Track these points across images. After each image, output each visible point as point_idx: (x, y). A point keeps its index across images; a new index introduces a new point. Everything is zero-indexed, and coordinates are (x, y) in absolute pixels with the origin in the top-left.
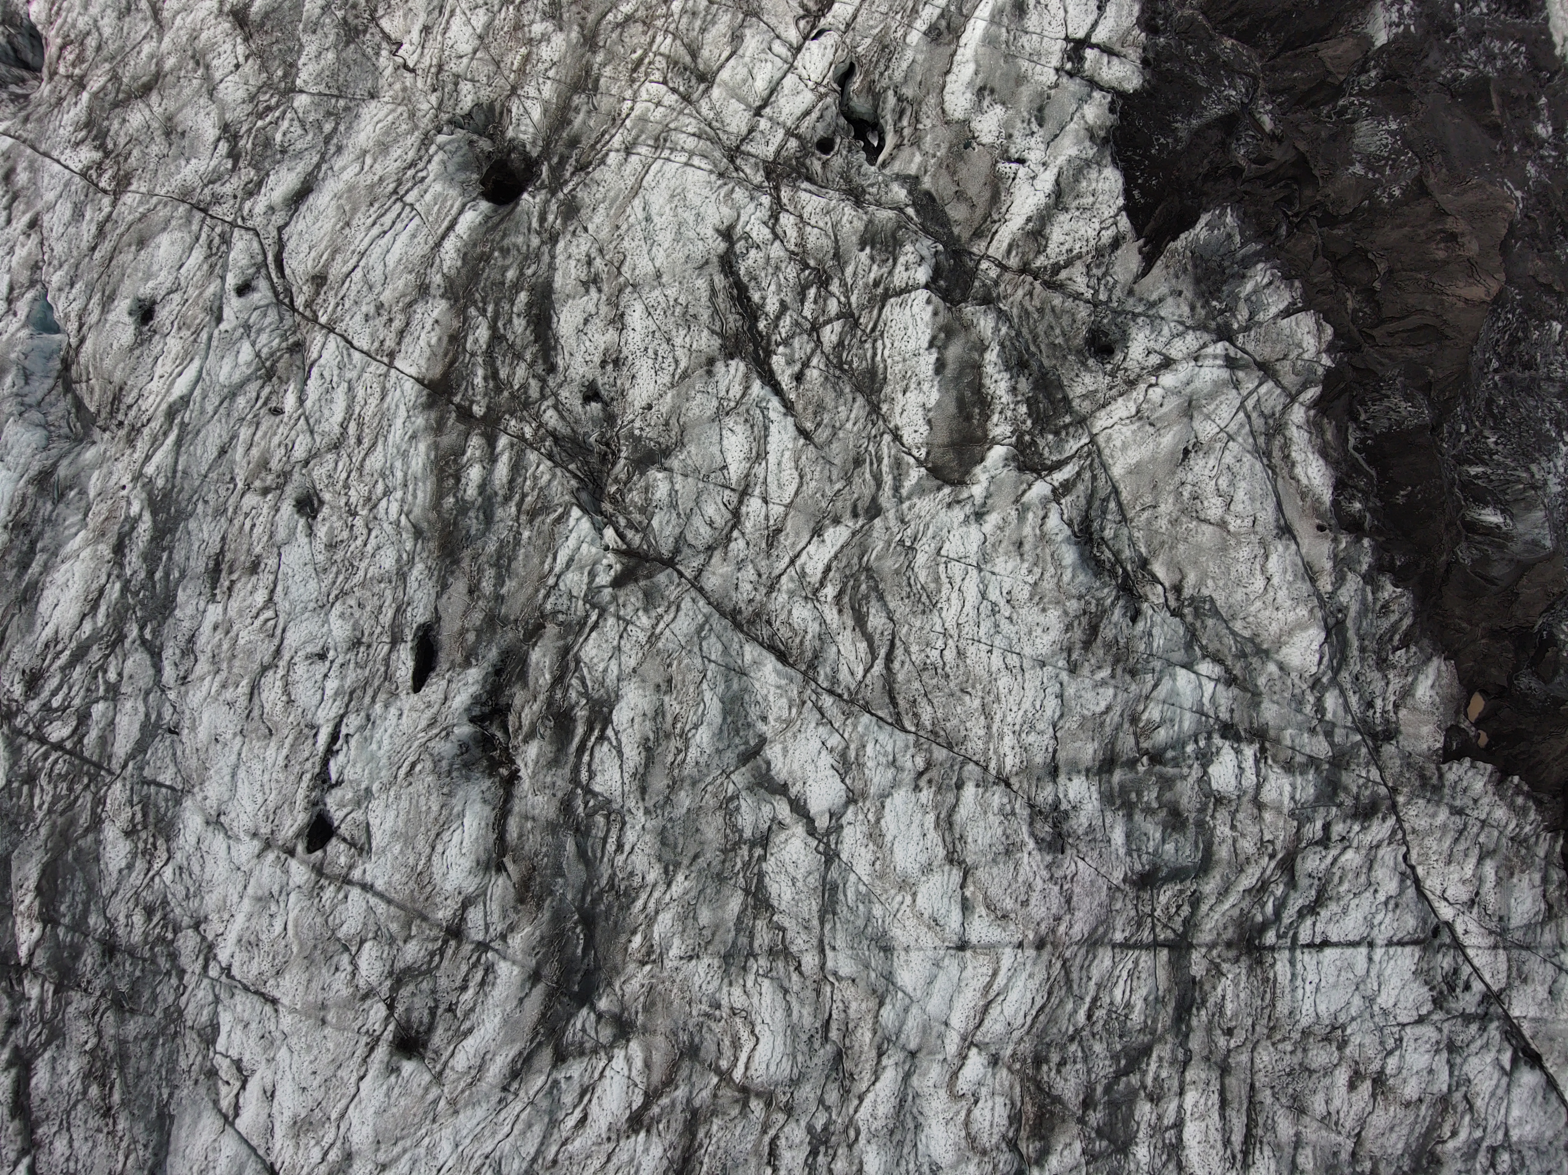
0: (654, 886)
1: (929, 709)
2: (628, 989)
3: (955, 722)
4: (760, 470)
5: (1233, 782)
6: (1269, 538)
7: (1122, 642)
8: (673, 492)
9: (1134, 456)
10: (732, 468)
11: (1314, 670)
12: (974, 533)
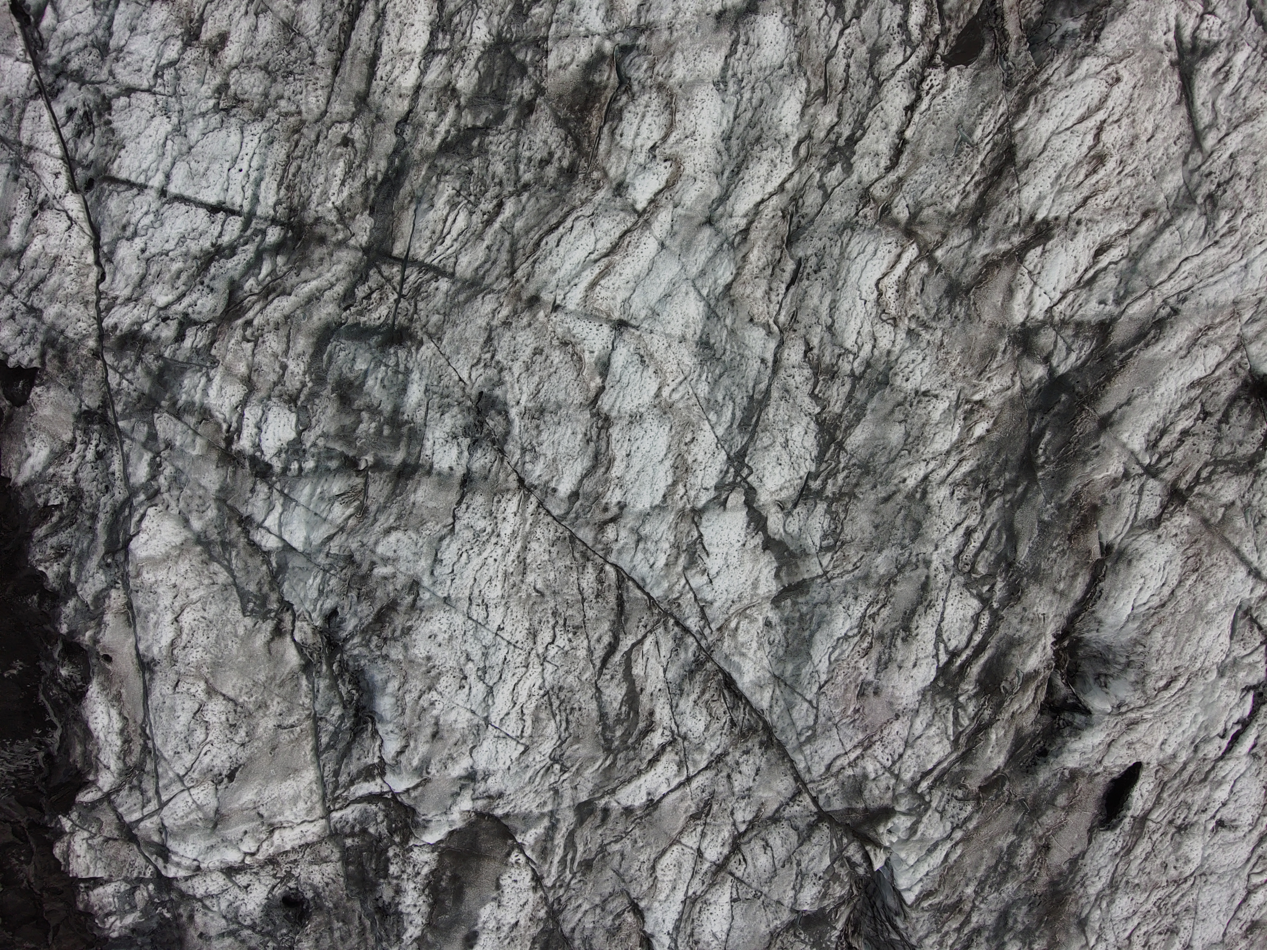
0: (943, 482)
1: (584, 585)
2: (1006, 380)
3: (560, 564)
4: (697, 887)
5: (271, 416)
6: (165, 663)
7: (353, 594)
8: (798, 889)
9: (288, 788)
10: (726, 898)
11: (151, 511)
12: (482, 759)
